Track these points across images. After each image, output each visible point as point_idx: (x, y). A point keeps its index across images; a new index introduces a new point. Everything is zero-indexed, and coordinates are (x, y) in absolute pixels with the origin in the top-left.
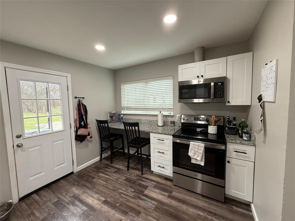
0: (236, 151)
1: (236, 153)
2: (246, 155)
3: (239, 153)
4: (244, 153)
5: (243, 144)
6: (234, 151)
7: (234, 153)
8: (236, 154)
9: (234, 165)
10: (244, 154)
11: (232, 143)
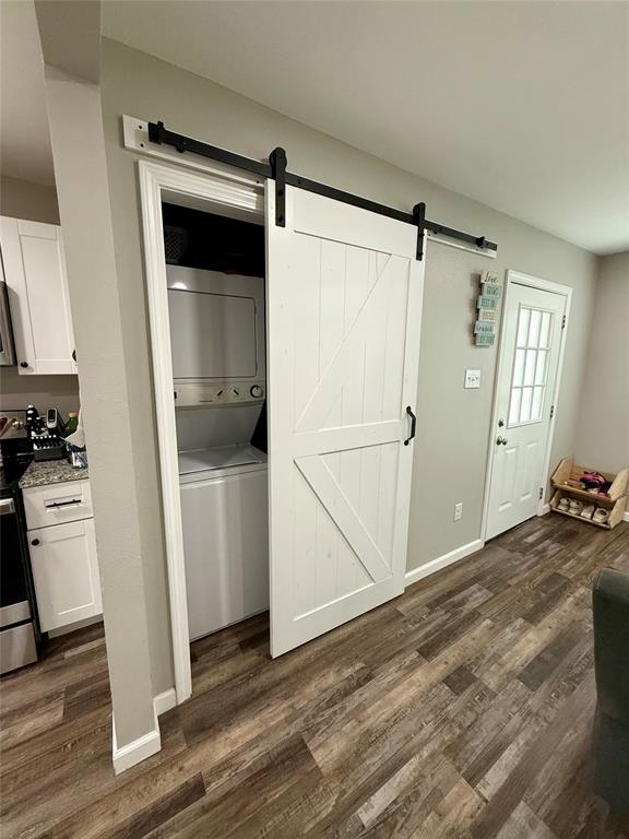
0: (55, 505)
1: (55, 509)
2: (80, 505)
3: (63, 508)
4: (74, 502)
5: (67, 480)
6: (48, 507)
7: (49, 510)
8: (55, 513)
9: (53, 545)
10: (74, 506)
11: (36, 485)
